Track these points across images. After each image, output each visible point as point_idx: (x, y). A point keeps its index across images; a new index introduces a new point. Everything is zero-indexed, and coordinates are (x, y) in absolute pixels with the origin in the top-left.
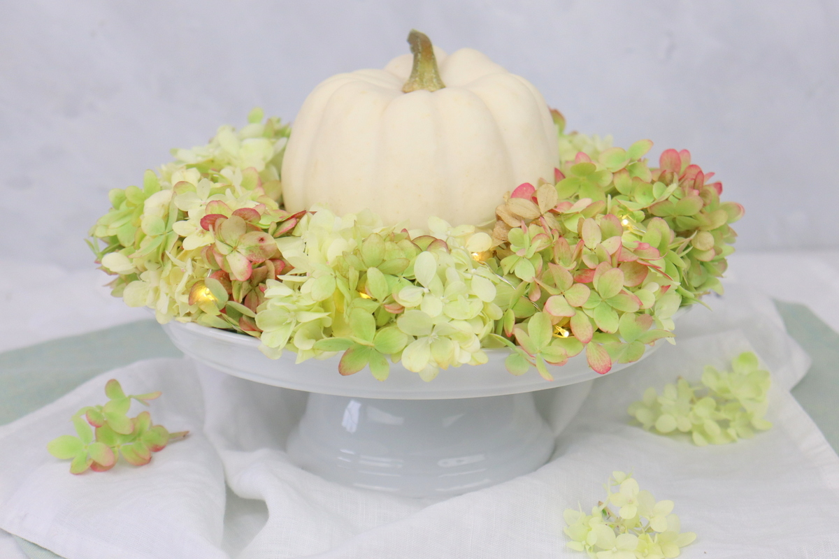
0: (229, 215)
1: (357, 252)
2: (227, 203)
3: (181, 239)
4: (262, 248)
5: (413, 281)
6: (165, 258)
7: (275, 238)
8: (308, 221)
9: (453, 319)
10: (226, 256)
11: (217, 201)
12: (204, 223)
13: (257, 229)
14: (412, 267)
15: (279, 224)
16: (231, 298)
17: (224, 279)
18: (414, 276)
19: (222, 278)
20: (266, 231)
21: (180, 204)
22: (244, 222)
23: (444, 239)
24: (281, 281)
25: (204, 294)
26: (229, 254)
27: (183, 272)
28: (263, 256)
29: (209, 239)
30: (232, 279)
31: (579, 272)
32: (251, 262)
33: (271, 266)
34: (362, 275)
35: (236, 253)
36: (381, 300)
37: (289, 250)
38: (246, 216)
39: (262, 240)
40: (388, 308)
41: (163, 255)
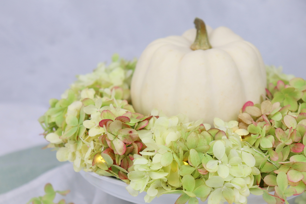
0: (113, 119)
1: (181, 139)
2: (111, 111)
3: (88, 130)
4: (130, 136)
5: (212, 156)
6: (79, 139)
7: (137, 130)
8: (154, 122)
9: (235, 177)
10: (112, 141)
11: (106, 110)
12: (101, 124)
13: (128, 127)
14: (212, 150)
15: (139, 123)
17: (111, 152)
18: (213, 153)
19: (110, 152)
20: (133, 127)
21: (87, 111)
22: (121, 123)
23: (225, 130)
24: (141, 155)
25: (100, 159)
26: (114, 140)
27: (88, 148)
28: (131, 140)
29: (102, 130)
30: (115, 153)
31: (293, 145)
32: (125, 144)
33: (136, 146)
34: (186, 152)
35: (117, 139)
36: (196, 167)
37: (145, 138)
38: (123, 120)
39: (131, 132)
40: (200, 171)
41: (78, 137)
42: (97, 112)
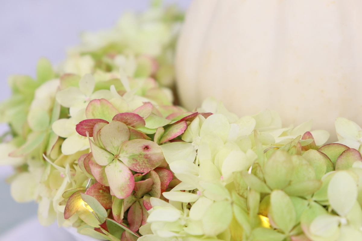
1: (256, 168)
2: (110, 101)
3: (61, 139)
4: (146, 157)
5: (325, 207)
8: (200, 125)
10: (105, 167)
11: (99, 100)
12: (80, 129)
13: (141, 135)
14: (325, 191)
15: (167, 127)
16: (111, 216)
17: (104, 191)
18: (327, 201)
19: (101, 191)
20: (151, 137)
22: (126, 127)
23: (357, 149)
24: (167, 200)
26: (109, 165)
27: (62, 178)
28: (148, 166)
30: (111, 194)
32: (134, 173)
33: (156, 177)
34: (264, 197)
35: (118, 162)
36: (287, 232)
38: (129, 121)
39: (147, 148)
42: (85, 102)
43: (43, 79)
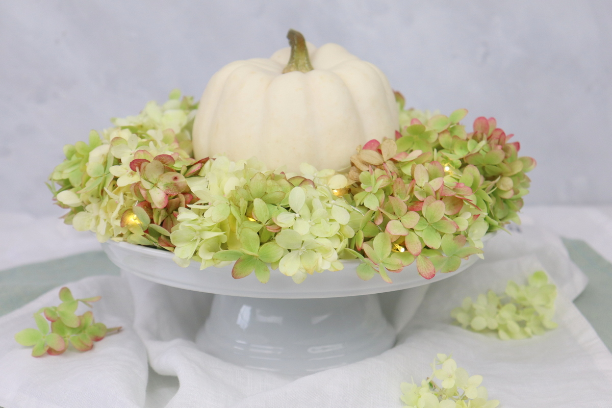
0: (151, 160)
1: (246, 187)
2: (150, 152)
3: (116, 179)
4: (175, 185)
5: (288, 209)
6: (104, 193)
7: (186, 178)
8: (210, 165)
9: (317, 237)
10: (148, 190)
11: (142, 150)
12: (132, 166)
13: (172, 170)
14: (287, 199)
15: (189, 167)
16: (152, 222)
17: (147, 207)
18: (289, 205)
19: (145, 207)
20: (179, 172)
21: (116, 153)
22: (162, 165)
23: (312, 179)
24: (190, 208)
25: (132, 219)
26: (151, 189)
27: (117, 204)
28: (176, 191)
29: (136, 178)
30: (153, 207)
31: (412, 204)
32: (167, 195)
33: (183, 198)
34: (250, 204)
35: (156, 188)
36: (264, 223)
37: (196, 186)
38: (164, 161)
39: (176, 178)
40: (269, 228)
41: (103, 191)
42: (131, 154)
43: (94, 146)
